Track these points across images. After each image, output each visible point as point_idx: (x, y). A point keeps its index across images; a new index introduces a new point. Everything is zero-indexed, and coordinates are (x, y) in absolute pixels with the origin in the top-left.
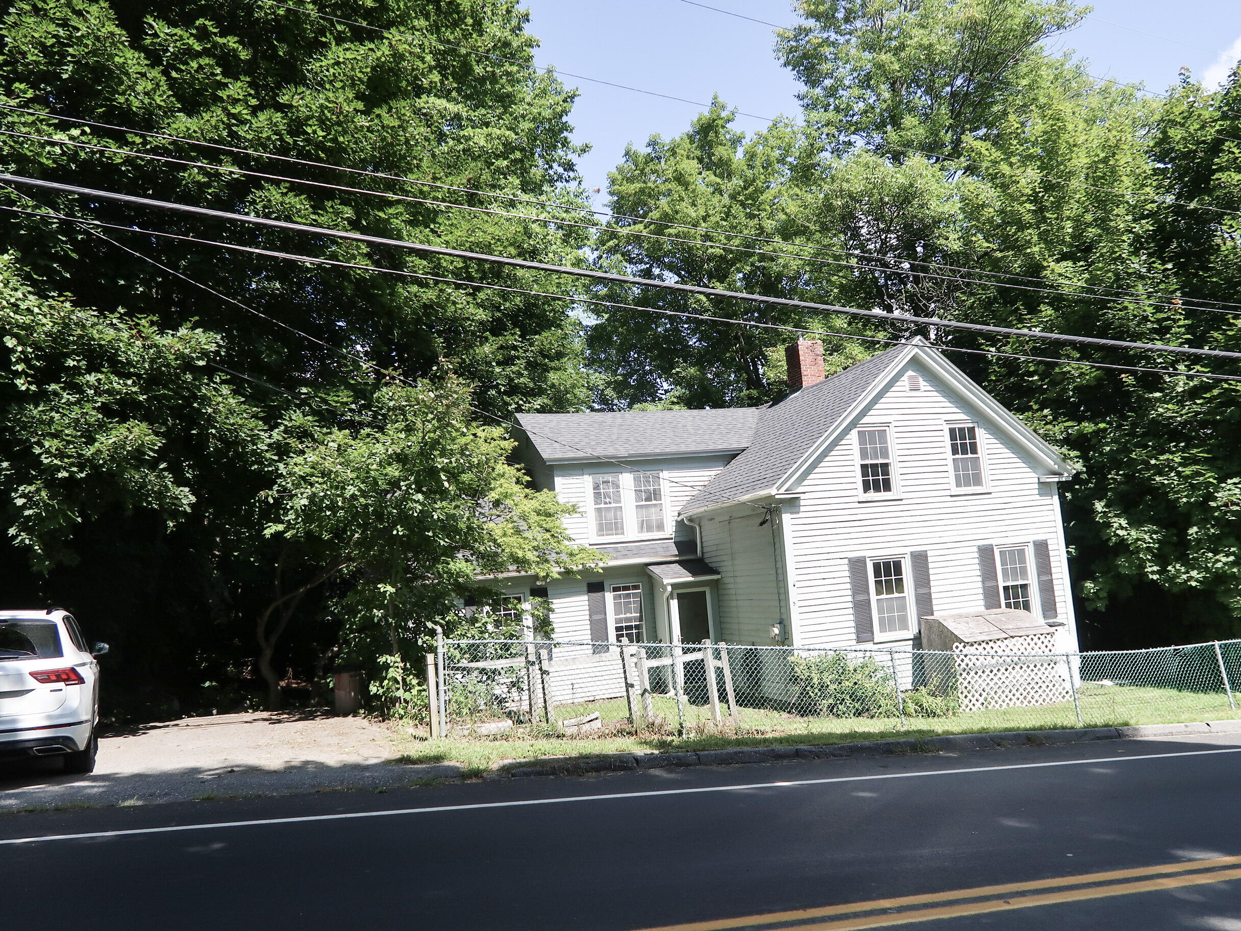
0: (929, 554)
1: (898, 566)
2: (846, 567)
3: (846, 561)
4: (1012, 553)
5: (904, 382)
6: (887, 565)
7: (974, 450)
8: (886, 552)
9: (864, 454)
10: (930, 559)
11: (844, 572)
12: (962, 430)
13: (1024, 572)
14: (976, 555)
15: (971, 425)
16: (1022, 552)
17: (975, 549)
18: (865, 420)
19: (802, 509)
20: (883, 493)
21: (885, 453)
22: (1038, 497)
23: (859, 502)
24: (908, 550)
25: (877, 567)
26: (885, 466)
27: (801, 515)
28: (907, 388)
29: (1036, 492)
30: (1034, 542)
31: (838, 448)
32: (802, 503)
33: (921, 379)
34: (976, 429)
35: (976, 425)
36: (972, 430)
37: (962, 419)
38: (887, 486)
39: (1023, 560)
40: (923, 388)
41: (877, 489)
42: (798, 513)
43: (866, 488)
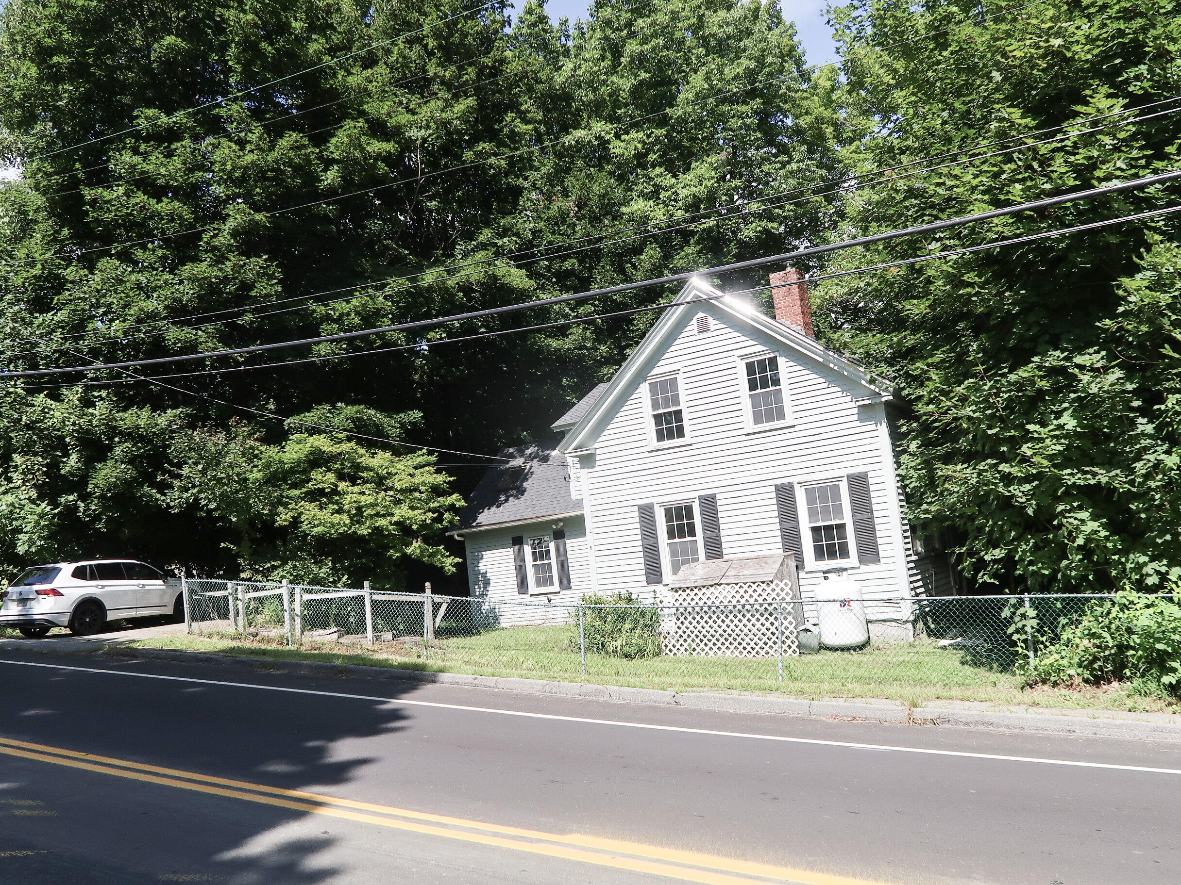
0: (718, 497)
1: (689, 510)
2: (637, 514)
3: (636, 508)
4: (822, 490)
5: (693, 326)
6: (679, 509)
7: (776, 382)
8: (677, 497)
9: (655, 405)
10: (719, 503)
11: (634, 518)
12: (761, 363)
13: (839, 510)
14: (774, 495)
15: (772, 355)
16: (836, 489)
17: (773, 489)
18: (655, 371)
19: (598, 463)
20: (676, 440)
21: (676, 400)
22: (858, 423)
23: (649, 452)
24: (696, 495)
25: (668, 512)
26: (678, 413)
27: (597, 469)
28: (695, 332)
29: (856, 417)
30: (848, 476)
31: (629, 403)
32: (598, 458)
33: (711, 319)
34: (778, 358)
35: (777, 354)
36: (773, 362)
37: (758, 350)
38: (681, 433)
39: (837, 496)
40: (712, 328)
41: (671, 436)
42: (594, 467)
43: (660, 437)
